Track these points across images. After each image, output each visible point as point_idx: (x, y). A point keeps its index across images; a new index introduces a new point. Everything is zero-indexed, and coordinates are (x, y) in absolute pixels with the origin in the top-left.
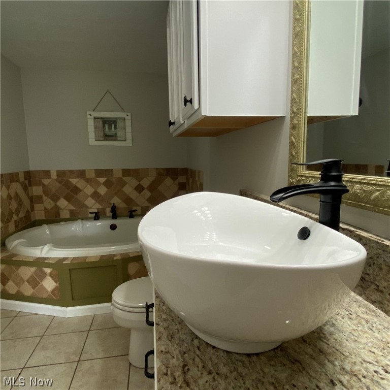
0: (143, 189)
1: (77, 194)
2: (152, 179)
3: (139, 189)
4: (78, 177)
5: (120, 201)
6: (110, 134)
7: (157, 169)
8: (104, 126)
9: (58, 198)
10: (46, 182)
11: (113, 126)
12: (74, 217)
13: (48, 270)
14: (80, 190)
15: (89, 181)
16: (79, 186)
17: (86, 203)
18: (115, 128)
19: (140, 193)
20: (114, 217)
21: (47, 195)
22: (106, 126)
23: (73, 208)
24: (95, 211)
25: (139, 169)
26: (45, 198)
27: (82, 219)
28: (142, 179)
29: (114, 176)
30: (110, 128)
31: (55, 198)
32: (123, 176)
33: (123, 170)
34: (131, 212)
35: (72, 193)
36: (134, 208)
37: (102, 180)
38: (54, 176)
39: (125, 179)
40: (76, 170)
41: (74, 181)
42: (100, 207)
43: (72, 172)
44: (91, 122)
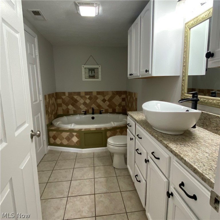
0: (106, 101)
1: (76, 103)
2: (110, 96)
3: (104, 101)
4: (77, 95)
5: (95, 106)
6: (91, 76)
7: (112, 91)
8: (89, 72)
9: (69, 105)
10: (64, 97)
11: (93, 72)
12: (75, 113)
13: (75, 134)
14: (78, 101)
15: (82, 97)
16: (78, 99)
17: (81, 107)
18: (94, 73)
19: (104, 102)
20: (93, 113)
21: (64, 103)
22: (90, 72)
23: (75, 109)
24: (85, 110)
25: (104, 92)
26: (63, 104)
27: (79, 114)
28: (105, 96)
29: (93, 95)
30: (92, 73)
31: (67, 105)
32: (97, 95)
33: (97, 92)
34: (100, 111)
35: (74, 102)
36: (102, 110)
37: (88, 97)
38: (67, 95)
39: (97, 96)
40: (76, 92)
41: (75, 97)
42: (87, 109)
43: (75, 93)
44: (83, 70)
